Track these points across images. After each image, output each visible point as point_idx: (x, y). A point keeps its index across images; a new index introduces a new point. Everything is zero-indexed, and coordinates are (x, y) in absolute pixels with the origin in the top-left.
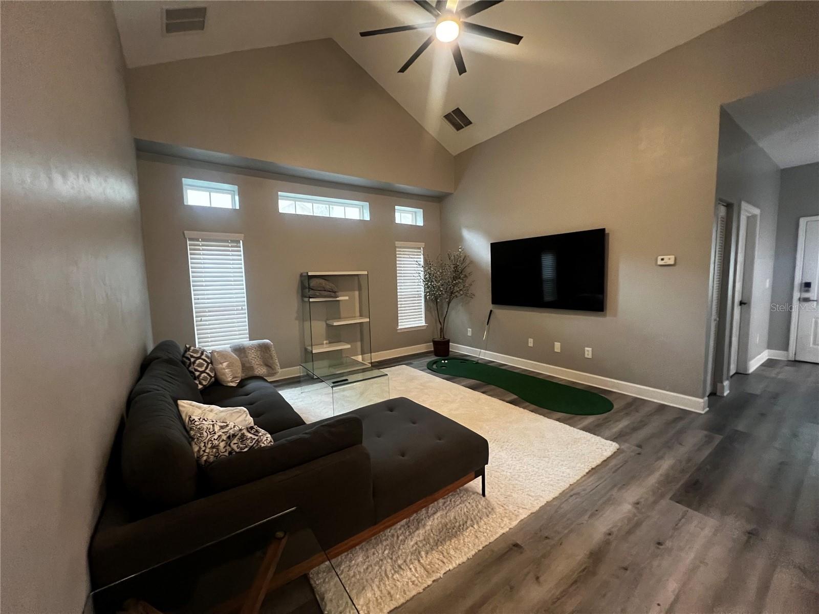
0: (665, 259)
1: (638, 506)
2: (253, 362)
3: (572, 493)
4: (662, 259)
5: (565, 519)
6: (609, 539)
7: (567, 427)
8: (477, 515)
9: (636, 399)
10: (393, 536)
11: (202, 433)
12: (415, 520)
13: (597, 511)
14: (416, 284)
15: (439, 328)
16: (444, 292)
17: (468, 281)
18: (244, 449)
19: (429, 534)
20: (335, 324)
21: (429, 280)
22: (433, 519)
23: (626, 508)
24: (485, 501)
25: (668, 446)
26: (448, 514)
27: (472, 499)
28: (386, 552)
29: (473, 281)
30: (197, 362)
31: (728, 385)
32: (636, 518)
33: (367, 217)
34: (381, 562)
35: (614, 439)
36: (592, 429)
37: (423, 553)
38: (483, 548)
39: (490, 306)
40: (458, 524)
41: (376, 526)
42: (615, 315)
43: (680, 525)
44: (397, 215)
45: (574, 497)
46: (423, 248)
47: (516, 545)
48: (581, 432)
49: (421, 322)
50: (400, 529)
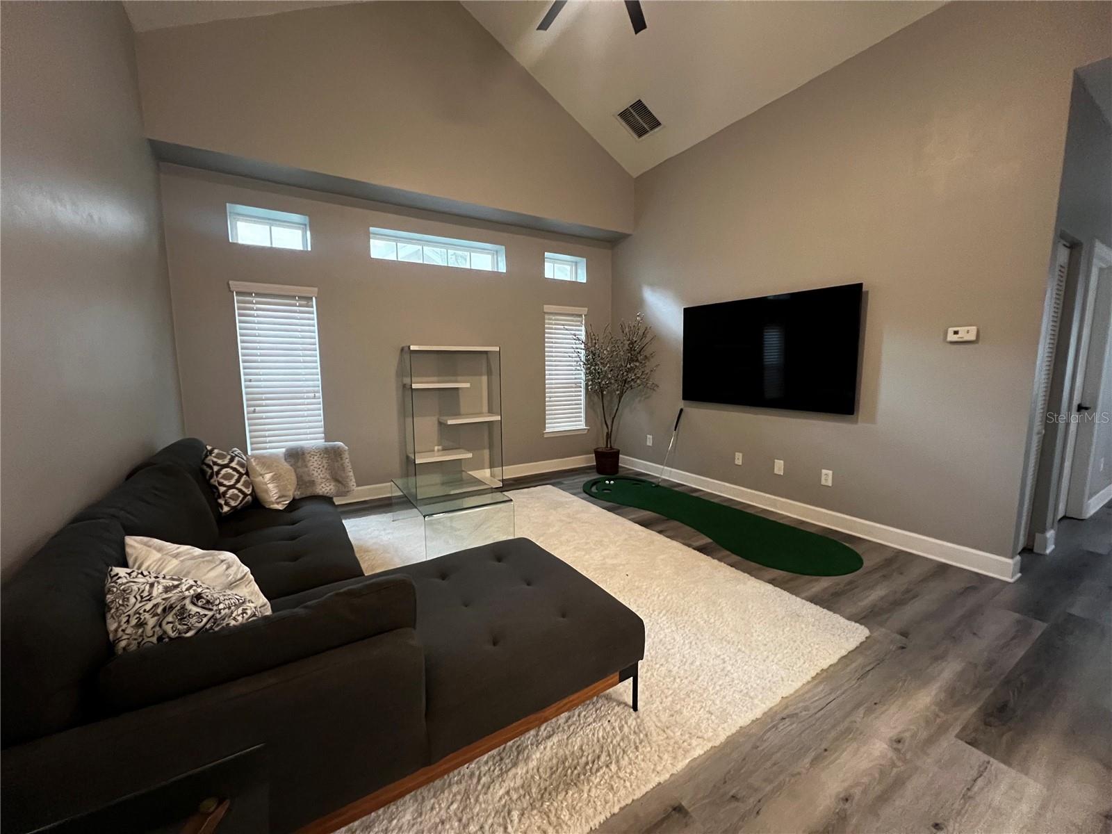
0: (960, 333)
1: (900, 746)
2: (316, 474)
3: (783, 715)
4: (956, 333)
5: (769, 764)
6: (845, 810)
7: (786, 594)
8: (619, 745)
9: (899, 553)
10: (472, 775)
11: (128, 598)
12: (514, 749)
13: (826, 750)
14: (574, 368)
15: (605, 434)
16: (613, 381)
17: (650, 365)
18: (186, 633)
19: (532, 777)
20: (450, 422)
21: (593, 362)
22: (545, 748)
23: (878, 748)
24: (635, 719)
25: (952, 636)
26: (570, 741)
27: (615, 715)
28: (455, 806)
29: (657, 366)
30: (223, 472)
31: (1053, 535)
32: (895, 770)
33: (502, 268)
34: (440, 827)
35: (861, 619)
36: (826, 601)
37: (515, 814)
38: (621, 809)
39: (681, 404)
40: (584, 759)
41: (433, 766)
42: (872, 419)
43: (976, 789)
44: (547, 265)
45: (787, 722)
46: (585, 315)
47: (679, 809)
48: (808, 604)
49: (580, 424)
50: (486, 762)
